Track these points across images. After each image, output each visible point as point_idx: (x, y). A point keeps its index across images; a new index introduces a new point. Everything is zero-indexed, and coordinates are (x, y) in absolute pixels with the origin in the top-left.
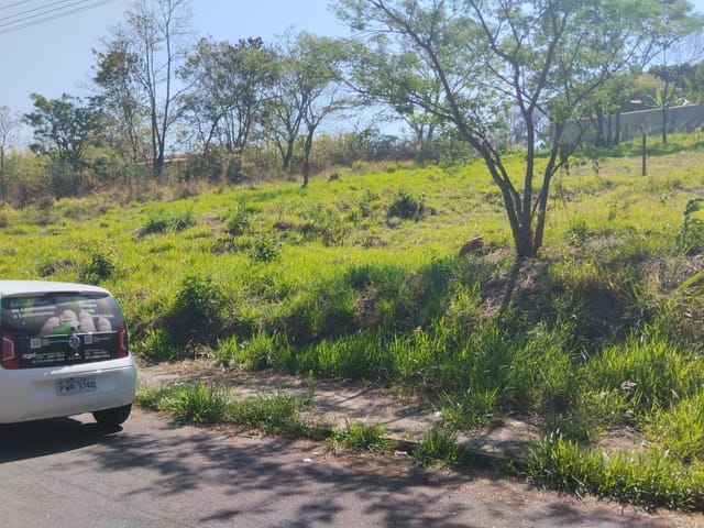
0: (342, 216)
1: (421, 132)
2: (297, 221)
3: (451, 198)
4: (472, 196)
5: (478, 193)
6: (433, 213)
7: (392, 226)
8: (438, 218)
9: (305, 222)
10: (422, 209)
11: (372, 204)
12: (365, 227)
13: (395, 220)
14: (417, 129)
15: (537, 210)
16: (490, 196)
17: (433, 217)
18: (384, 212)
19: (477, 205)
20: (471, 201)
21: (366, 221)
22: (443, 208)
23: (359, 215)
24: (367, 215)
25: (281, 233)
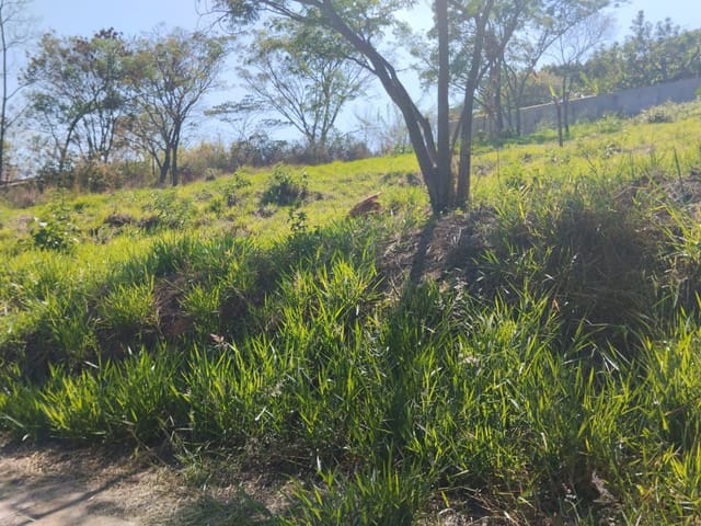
0: (201, 207)
1: (313, 136)
2: (138, 215)
3: (341, 181)
4: (368, 177)
5: (375, 174)
6: (320, 197)
7: (267, 215)
8: (325, 202)
9: (148, 215)
10: (305, 194)
11: (242, 190)
12: (231, 218)
13: (270, 207)
14: (308, 134)
15: (459, 141)
16: (388, 177)
17: (319, 202)
18: (257, 200)
19: (374, 188)
20: (366, 183)
21: (232, 211)
22: (332, 193)
23: (224, 203)
24: (234, 204)
25: (115, 229)
